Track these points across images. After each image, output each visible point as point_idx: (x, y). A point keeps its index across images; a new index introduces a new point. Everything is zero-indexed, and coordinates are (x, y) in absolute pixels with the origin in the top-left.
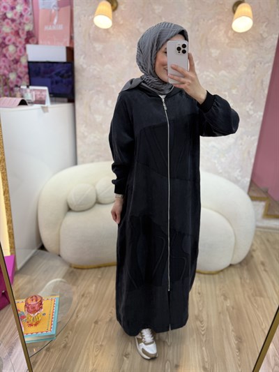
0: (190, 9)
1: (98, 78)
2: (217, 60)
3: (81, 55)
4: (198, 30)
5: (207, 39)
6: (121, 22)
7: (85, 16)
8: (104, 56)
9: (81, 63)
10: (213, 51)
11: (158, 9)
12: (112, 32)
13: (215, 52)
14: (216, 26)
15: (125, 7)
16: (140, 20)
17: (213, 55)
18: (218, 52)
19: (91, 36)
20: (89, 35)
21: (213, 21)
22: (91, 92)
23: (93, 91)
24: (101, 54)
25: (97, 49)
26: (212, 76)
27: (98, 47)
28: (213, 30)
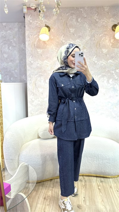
0: (89, 29)
1: (40, 68)
2: (106, 55)
3: (30, 56)
4: (94, 40)
5: (99, 44)
6: (52, 38)
7: (32, 36)
8: (43, 56)
9: (30, 60)
10: (103, 50)
11: (72, 30)
12: (47, 43)
13: (105, 51)
14: (104, 37)
15: (54, 30)
16: (63, 36)
17: (104, 52)
18: (107, 50)
19: (36, 45)
20: (34, 45)
21: (102, 35)
22: (36, 76)
23: (37, 75)
24: (41, 55)
25: (39, 53)
26: (104, 63)
27: (40, 51)
28: (102, 40)
